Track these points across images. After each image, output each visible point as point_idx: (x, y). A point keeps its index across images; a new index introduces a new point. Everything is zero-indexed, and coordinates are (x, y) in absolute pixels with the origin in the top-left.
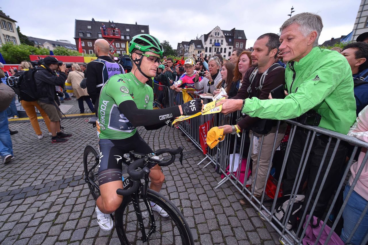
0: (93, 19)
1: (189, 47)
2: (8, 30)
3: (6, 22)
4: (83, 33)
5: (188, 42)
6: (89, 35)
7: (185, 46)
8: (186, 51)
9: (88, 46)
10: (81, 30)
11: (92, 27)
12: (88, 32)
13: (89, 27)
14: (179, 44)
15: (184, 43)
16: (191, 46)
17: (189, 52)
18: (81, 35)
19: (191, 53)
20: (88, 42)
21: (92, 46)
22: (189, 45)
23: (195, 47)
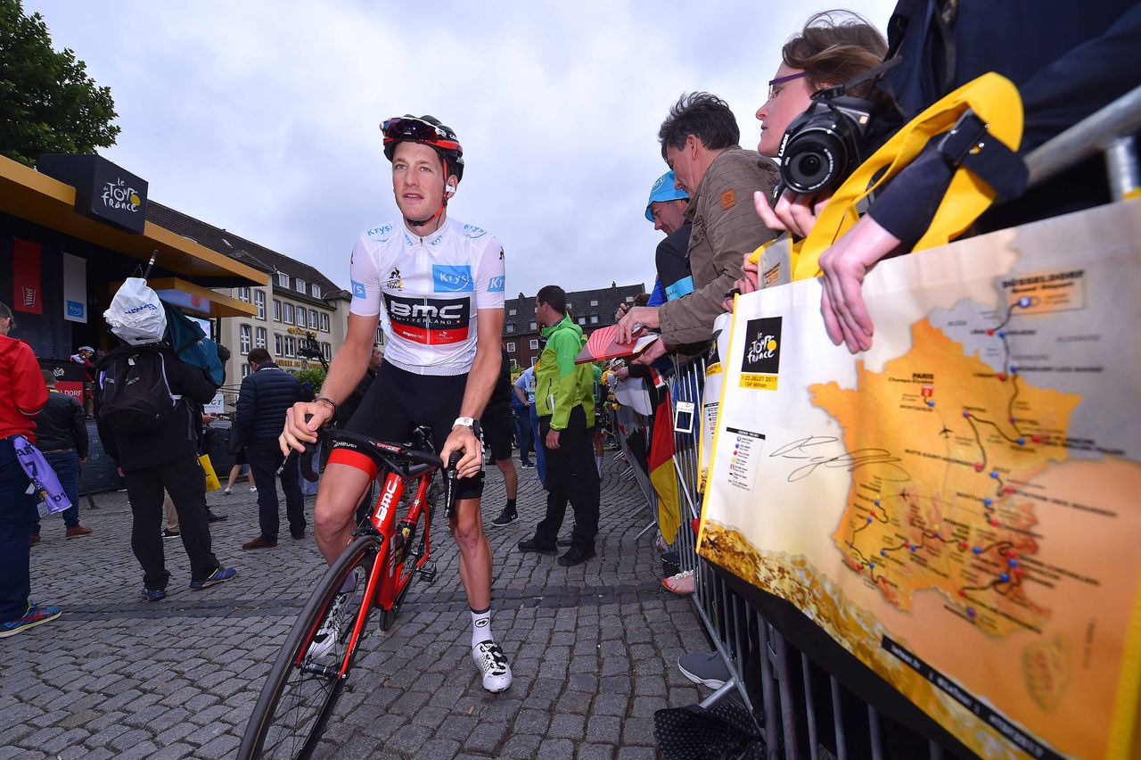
11: (517, 312)
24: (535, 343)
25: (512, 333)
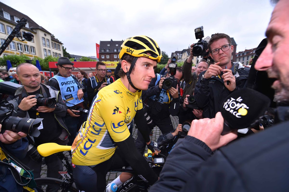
0: (112, 40)
1: (182, 55)
2: (57, 50)
3: (56, 44)
4: (104, 49)
5: (180, 51)
6: (108, 51)
7: (178, 54)
8: (179, 58)
9: (107, 58)
10: (103, 47)
11: (110, 45)
12: (107, 48)
13: (109, 45)
14: (173, 54)
15: (177, 52)
16: (184, 54)
17: (182, 59)
18: (103, 51)
19: (184, 59)
20: (107, 56)
21: (109, 58)
22: (181, 53)
23: (188, 54)
24: (115, 56)
25: (108, 52)
